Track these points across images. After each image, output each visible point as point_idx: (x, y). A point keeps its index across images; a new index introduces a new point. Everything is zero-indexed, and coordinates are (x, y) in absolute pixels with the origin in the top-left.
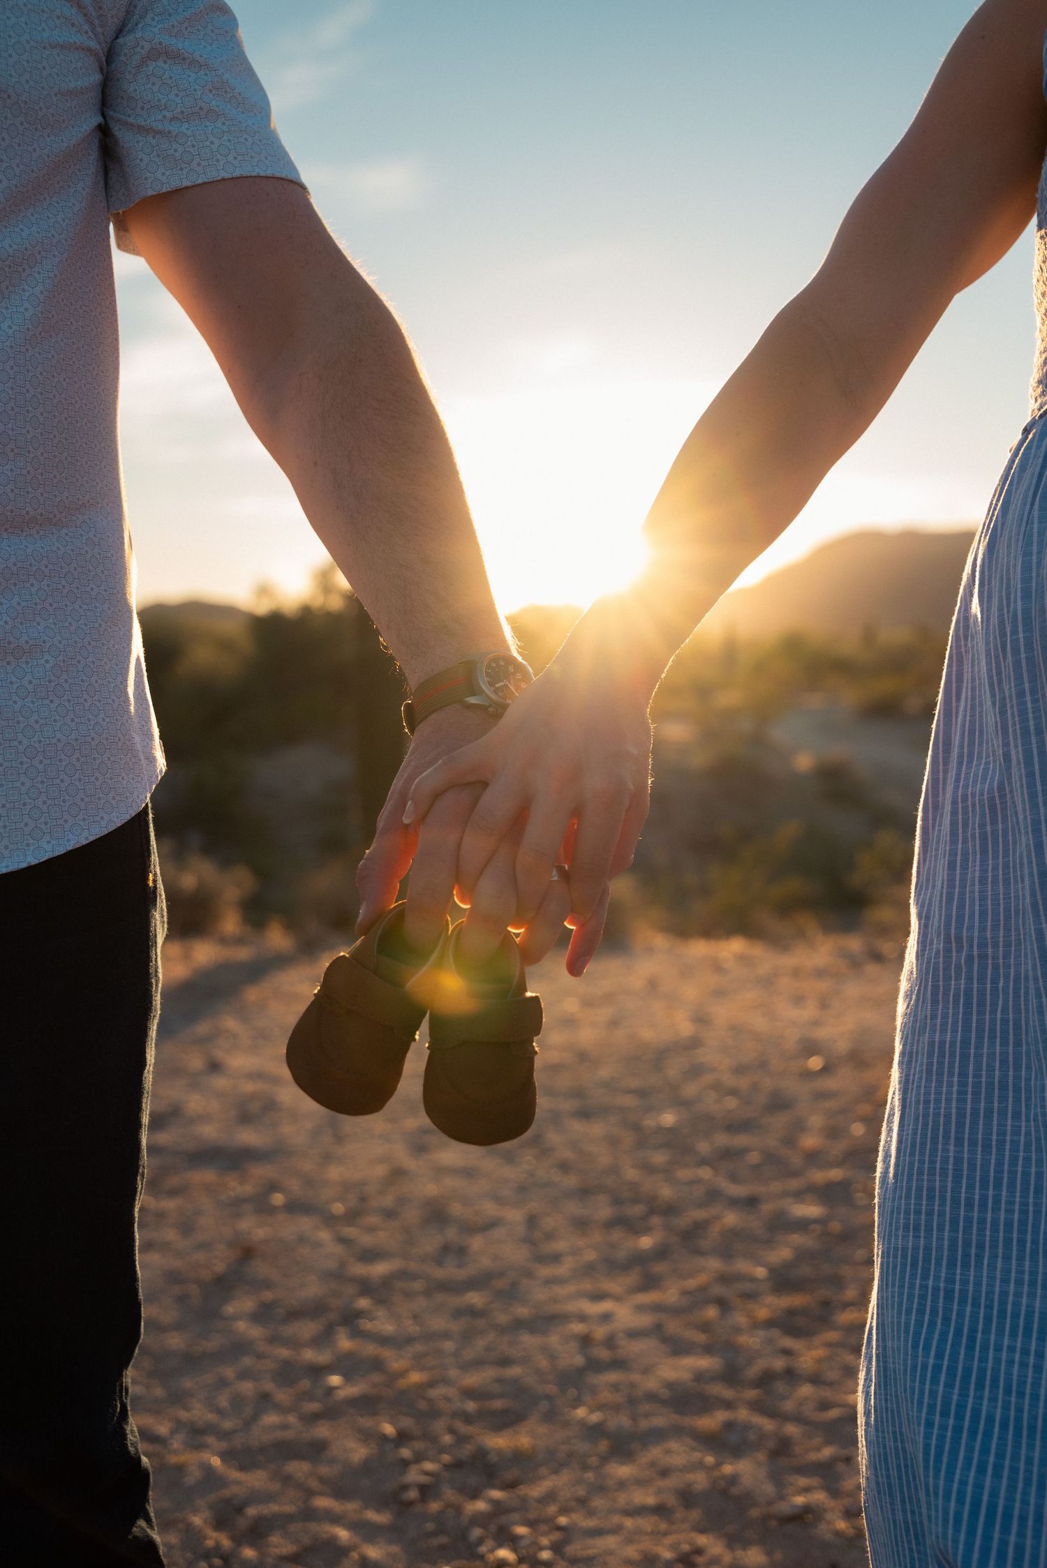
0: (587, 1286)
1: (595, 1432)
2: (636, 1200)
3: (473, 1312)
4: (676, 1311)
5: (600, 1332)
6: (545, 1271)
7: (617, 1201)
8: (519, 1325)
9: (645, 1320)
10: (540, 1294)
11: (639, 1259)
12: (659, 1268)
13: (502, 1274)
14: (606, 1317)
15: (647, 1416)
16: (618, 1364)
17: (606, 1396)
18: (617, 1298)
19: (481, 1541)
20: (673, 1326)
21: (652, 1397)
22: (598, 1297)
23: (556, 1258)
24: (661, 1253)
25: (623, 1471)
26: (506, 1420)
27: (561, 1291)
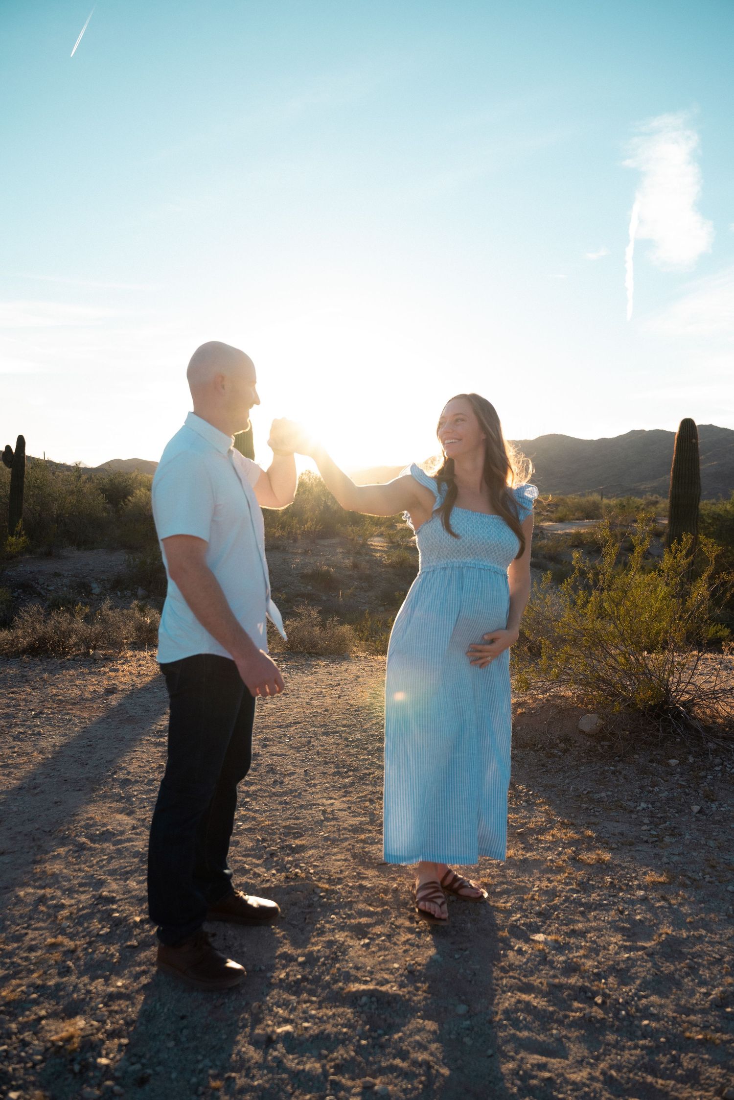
0: (325, 795)
1: (326, 839)
2: (343, 767)
3: (286, 803)
4: (355, 803)
5: (329, 810)
6: (310, 790)
7: (337, 767)
8: (302, 807)
9: (346, 806)
10: (309, 797)
11: (345, 786)
12: (352, 789)
13: (296, 791)
14: (332, 804)
15: (343, 834)
16: (336, 819)
17: (330, 828)
18: (335, 799)
19: (290, 868)
20: (354, 808)
21: (345, 829)
22: (331, 798)
23: (315, 785)
24: (352, 784)
25: (335, 850)
26: (298, 836)
27: (317, 796)
